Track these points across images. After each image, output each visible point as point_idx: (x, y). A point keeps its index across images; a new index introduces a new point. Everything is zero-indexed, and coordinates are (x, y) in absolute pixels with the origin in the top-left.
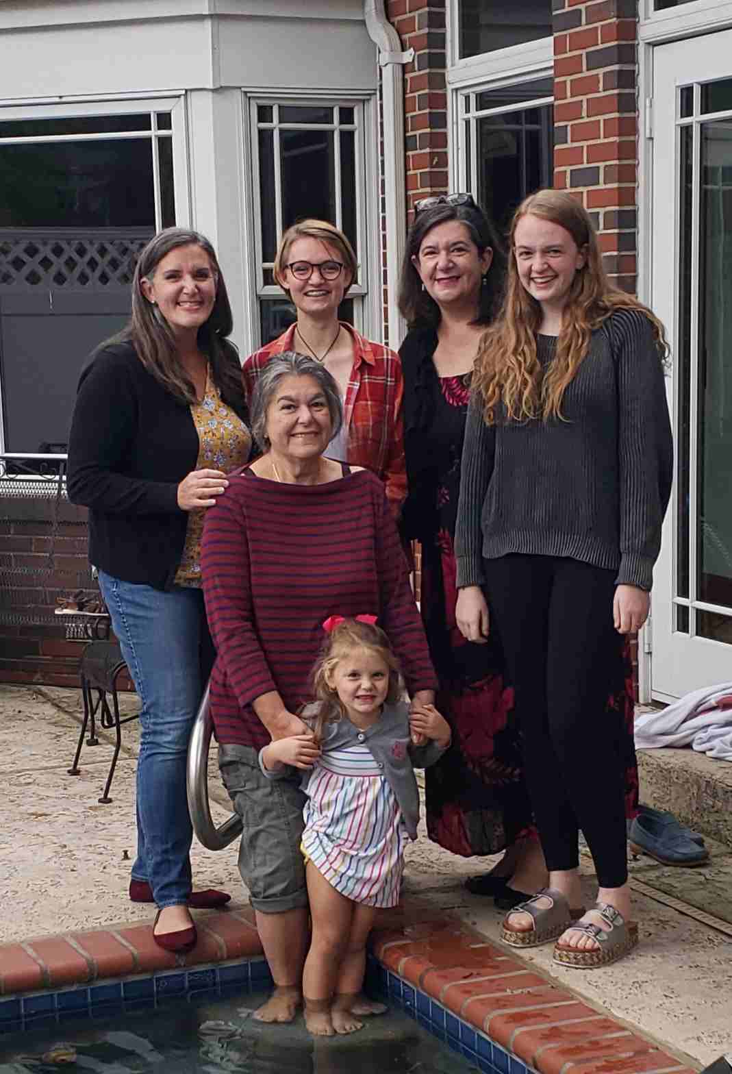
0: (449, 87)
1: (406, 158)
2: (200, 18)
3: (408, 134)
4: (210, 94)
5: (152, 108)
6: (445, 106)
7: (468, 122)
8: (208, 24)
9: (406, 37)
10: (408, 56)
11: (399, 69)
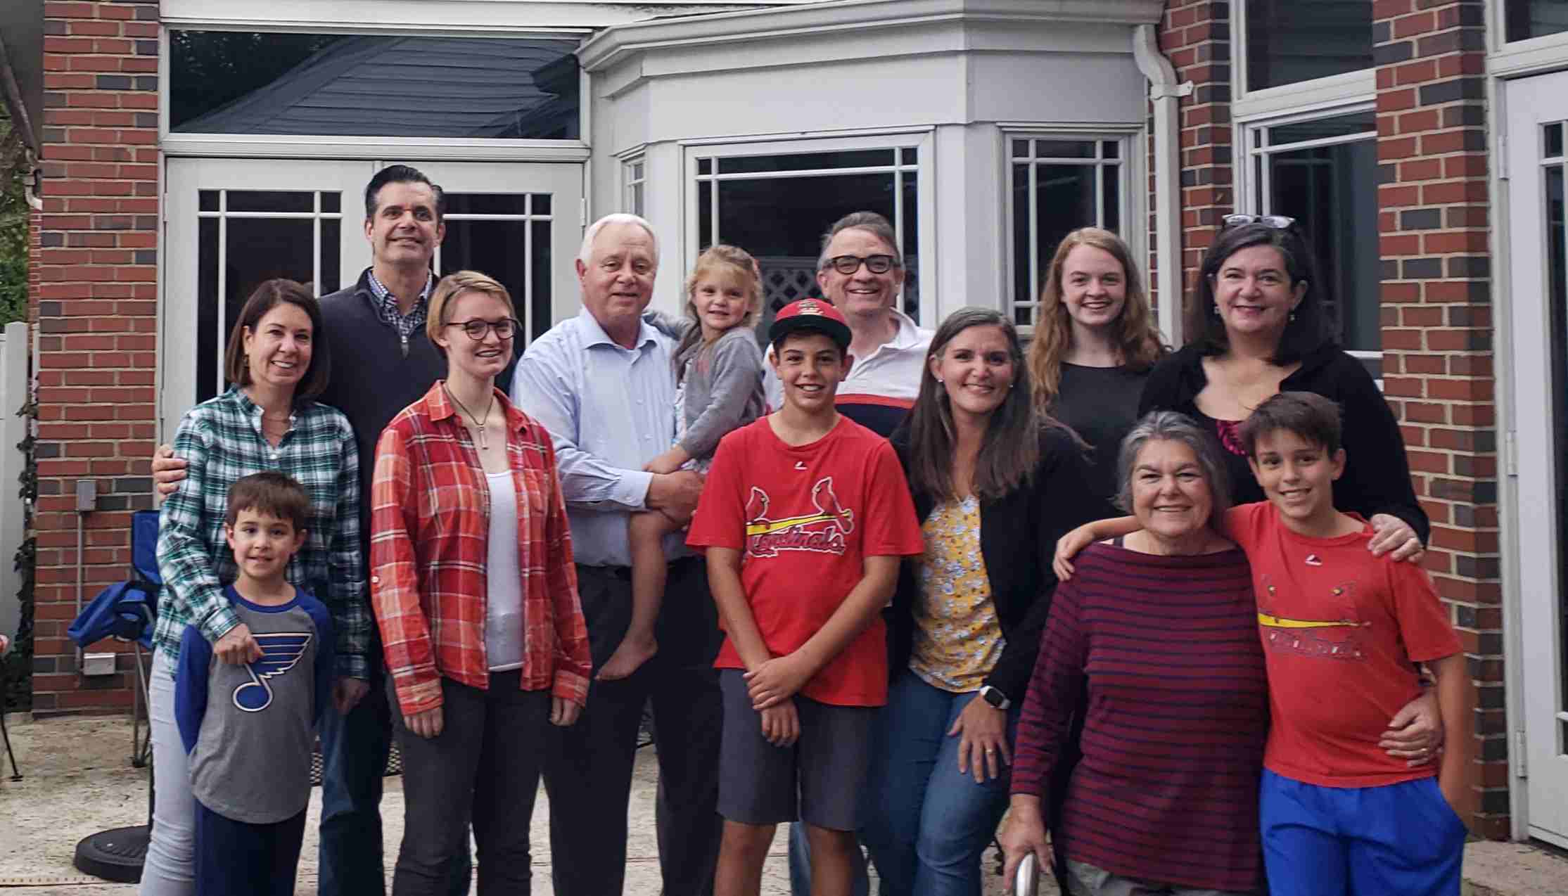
0: (1235, 121)
1: (1182, 194)
2: (956, 53)
3: (1185, 169)
4: (962, 129)
5: (897, 144)
6: (1229, 140)
7: (1258, 158)
8: (962, 60)
9: (1182, 69)
10: (1185, 89)
11: (1175, 103)
